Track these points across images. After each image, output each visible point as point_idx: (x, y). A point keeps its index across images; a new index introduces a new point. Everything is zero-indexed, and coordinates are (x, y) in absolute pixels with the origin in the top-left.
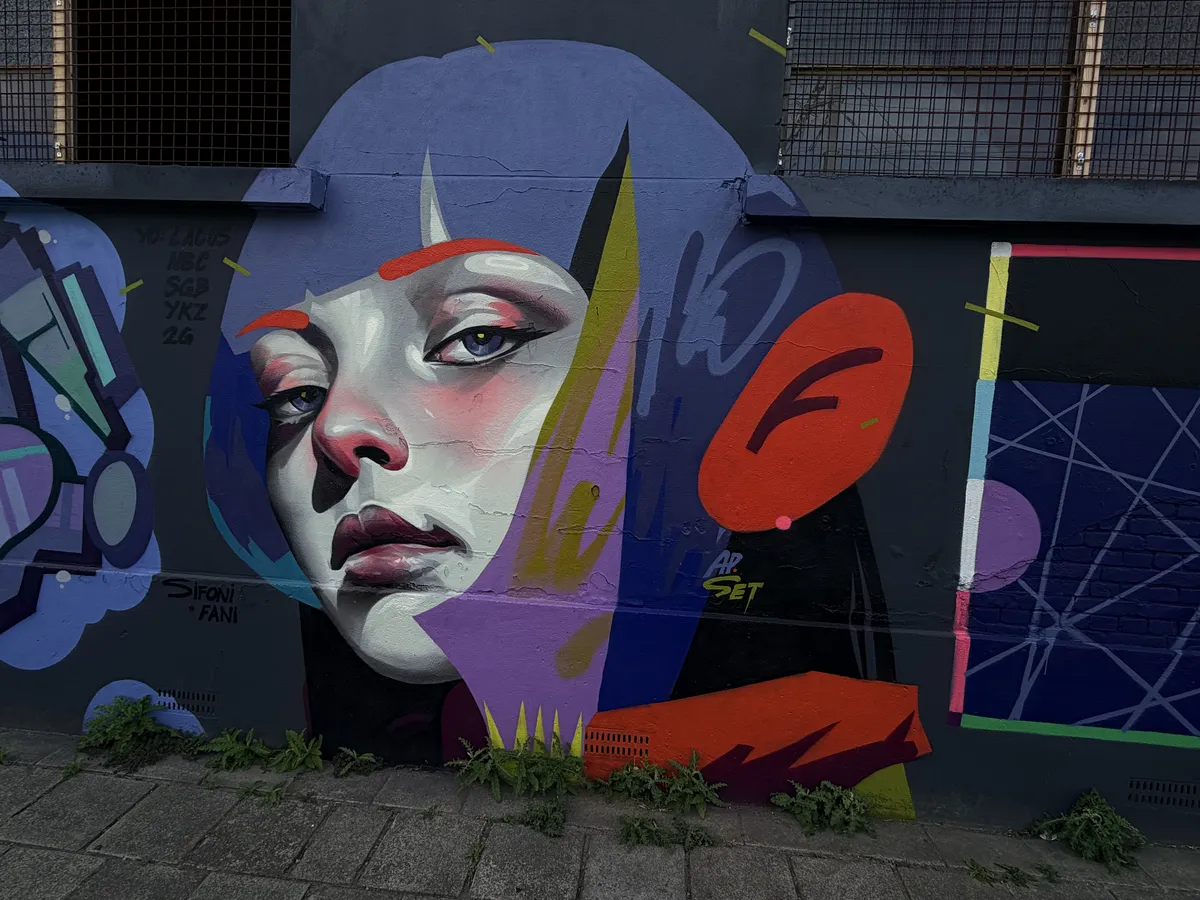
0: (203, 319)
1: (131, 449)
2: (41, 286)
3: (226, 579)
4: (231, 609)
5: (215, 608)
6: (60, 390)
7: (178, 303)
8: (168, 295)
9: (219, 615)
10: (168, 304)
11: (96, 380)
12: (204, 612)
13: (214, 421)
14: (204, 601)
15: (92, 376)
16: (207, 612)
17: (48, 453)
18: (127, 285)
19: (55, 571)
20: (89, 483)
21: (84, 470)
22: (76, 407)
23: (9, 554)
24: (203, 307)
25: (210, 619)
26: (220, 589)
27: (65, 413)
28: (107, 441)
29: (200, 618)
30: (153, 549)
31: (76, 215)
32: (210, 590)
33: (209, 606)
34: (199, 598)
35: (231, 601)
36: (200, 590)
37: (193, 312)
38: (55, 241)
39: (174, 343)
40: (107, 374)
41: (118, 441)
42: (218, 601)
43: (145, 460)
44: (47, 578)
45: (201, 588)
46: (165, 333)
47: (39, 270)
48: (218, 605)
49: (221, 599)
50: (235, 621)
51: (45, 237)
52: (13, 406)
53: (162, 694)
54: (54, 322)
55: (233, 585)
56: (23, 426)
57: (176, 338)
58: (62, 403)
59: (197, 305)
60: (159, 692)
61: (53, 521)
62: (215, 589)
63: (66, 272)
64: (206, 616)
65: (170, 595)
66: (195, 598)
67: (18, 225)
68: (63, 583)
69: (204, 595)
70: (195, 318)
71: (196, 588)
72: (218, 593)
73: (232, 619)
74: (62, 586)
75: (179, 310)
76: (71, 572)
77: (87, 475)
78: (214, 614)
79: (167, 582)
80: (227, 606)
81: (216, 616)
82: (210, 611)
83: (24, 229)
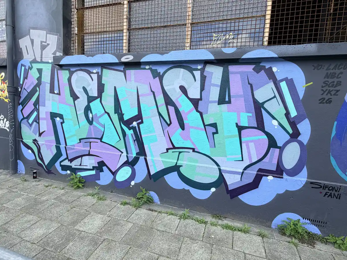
0: (337, 95)
1: (300, 138)
2: (271, 85)
3: (338, 184)
4: (338, 194)
5: (331, 193)
6: (274, 118)
7: (327, 90)
8: (323, 87)
9: (333, 197)
10: (322, 90)
11: (289, 115)
12: (326, 194)
13: (337, 130)
14: (327, 190)
15: (287, 114)
16: (327, 194)
17: (267, 138)
18: (306, 83)
19: (268, 176)
20: (282, 149)
21: (280, 144)
22: (280, 124)
23: (248, 169)
24: (338, 91)
25: (328, 197)
26: (334, 187)
27: (275, 126)
28: (291, 136)
29: (325, 196)
30: (305, 171)
31: (289, 62)
32: (330, 187)
33: (329, 193)
34: (325, 189)
35: (338, 192)
36: (325, 187)
37: (333, 93)
38: (279, 71)
39: (324, 103)
40: (293, 113)
41: (295, 135)
42: (333, 191)
43: (305, 142)
44: (264, 178)
45: (326, 186)
46: (320, 100)
47: (271, 80)
48: (333, 193)
49: (334, 191)
50: (339, 199)
51: (274, 69)
52: (256, 123)
53: (304, 219)
54: (275, 97)
55: (340, 186)
56: (259, 129)
57: (324, 102)
58: (275, 123)
59: (335, 90)
60: (303, 218)
61: (266, 160)
62: (332, 187)
63: (282, 80)
64: (327, 196)
65: (312, 187)
66: (323, 189)
67: (265, 66)
68: (270, 180)
69: (327, 189)
70: (334, 95)
71: (324, 186)
72: (333, 188)
73: (338, 198)
74: (269, 181)
75: (327, 92)
76: (273, 176)
77: (281, 146)
78: (330, 195)
79: (312, 183)
80: (336, 194)
81: (331, 196)
82: (329, 194)
83: (267, 67)
